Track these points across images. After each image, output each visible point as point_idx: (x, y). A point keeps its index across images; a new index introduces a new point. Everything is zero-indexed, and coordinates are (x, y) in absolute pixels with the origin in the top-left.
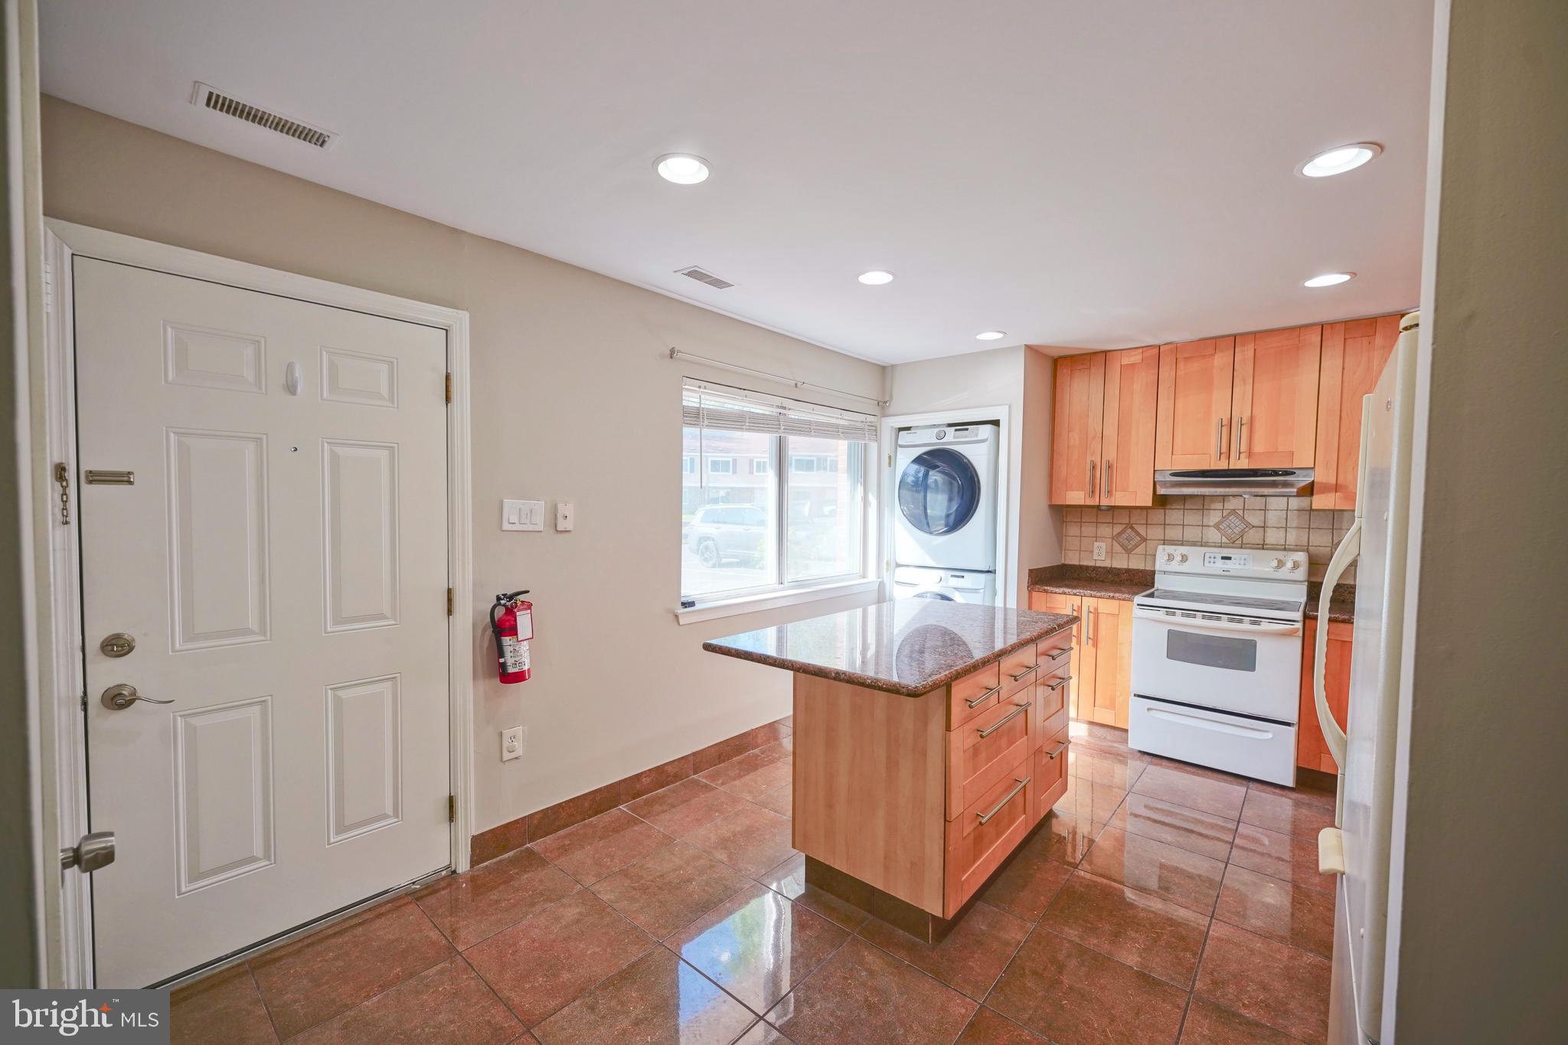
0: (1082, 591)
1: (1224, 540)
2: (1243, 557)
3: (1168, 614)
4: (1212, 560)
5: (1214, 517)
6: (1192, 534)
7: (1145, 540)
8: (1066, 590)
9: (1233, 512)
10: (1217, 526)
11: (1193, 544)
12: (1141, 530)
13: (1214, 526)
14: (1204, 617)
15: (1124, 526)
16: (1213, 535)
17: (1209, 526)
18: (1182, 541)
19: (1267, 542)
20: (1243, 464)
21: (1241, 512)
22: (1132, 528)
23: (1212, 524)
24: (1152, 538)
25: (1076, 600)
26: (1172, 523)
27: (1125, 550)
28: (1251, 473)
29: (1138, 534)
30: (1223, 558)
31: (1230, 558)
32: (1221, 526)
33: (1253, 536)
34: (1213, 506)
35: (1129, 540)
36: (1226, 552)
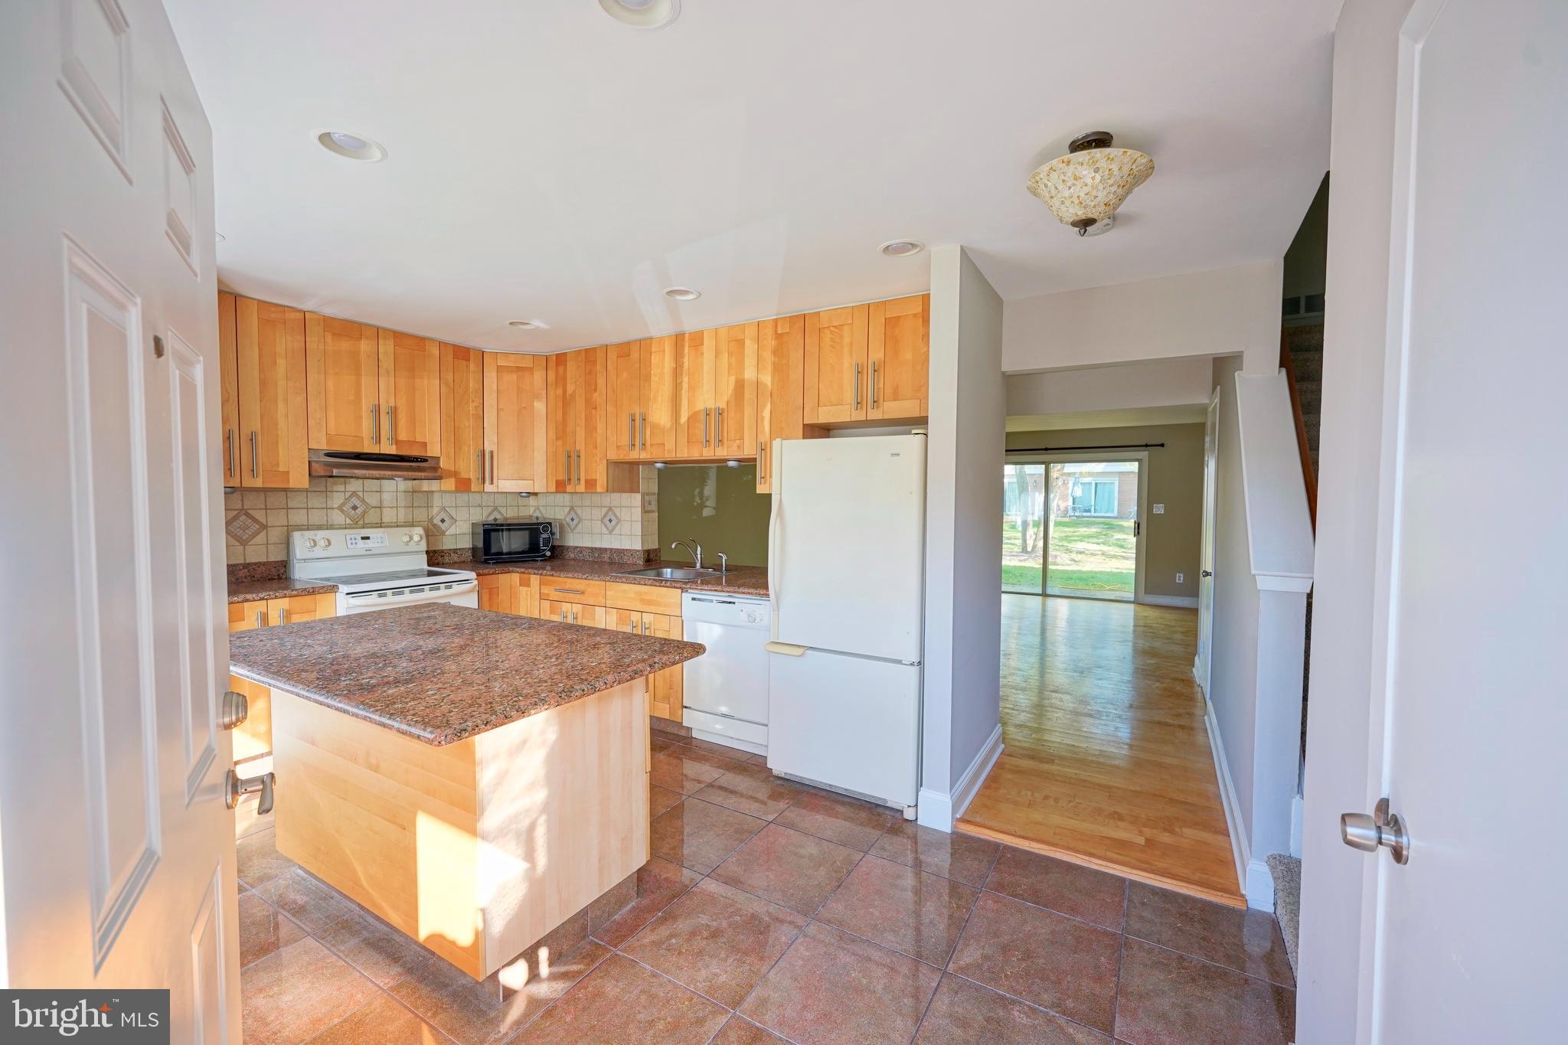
0: (271, 593)
1: (348, 521)
2: (379, 535)
3: (380, 596)
4: (354, 541)
5: (337, 499)
6: (316, 517)
7: (264, 527)
8: (249, 596)
9: (354, 494)
10: (340, 508)
11: (320, 528)
12: (259, 515)
13: (337, 508)
14: (411, 592)
15: (236, 512)
16: (338, 518)
17: (333, 508)
18: (308, 525)
19: (384, 521)
20: (392, 450)
21: (361, 494)
22: (248, 515)
23: (335, 506)
24: (275, 524)
25: (261, 606)
26: (295, 507)
27: (238, 541)
28: (396, 458)
29: (255, 520)
30: (363, 538)
31: (368, 538)
32: (344, 508)
33: (372, 517)
34: (336, 488)
35: (245, 528)
36: (365, 532)
